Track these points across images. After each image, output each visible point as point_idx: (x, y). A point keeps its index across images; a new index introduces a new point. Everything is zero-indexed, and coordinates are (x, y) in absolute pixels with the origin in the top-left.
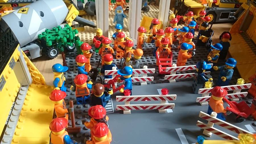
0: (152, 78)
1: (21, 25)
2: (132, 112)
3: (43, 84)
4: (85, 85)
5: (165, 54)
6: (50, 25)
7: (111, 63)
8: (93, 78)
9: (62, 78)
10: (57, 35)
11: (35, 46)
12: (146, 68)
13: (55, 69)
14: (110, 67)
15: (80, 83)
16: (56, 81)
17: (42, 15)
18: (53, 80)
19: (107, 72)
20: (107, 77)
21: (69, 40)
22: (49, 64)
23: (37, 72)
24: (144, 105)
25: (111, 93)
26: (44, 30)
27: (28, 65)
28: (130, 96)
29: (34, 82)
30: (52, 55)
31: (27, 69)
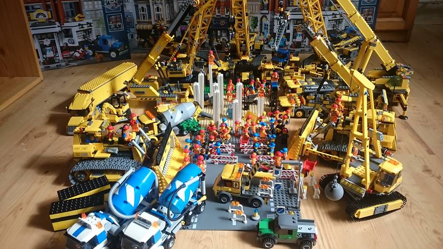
0: (234, 150)
1: (172, 118)
2: (219, 163)
3: (180, 148)
4: (198, 149)
5: (246, 139)
6: (186, 118)
7: (213, 140)
8: (204, 147)
9: (189, 146)
10: (189, 125)
11: (177, 128)
12: (230, 144)
13: (186, 141)
14: (212, 142)
15: (196, 148)
16: (186, 146)
17: (182, 112)
18: (185, 146)
19: (210, 144)
20: (210, 147)
21: (194, 127)
22: (184, 138)
23: (178, 142)
24: (224, 161)
25: (209, 153)
26: (182, 120)
27: (175, 138)
28: (217, 155)
29: (176, 147)
30: (185, 134)
31: (174, 140)
